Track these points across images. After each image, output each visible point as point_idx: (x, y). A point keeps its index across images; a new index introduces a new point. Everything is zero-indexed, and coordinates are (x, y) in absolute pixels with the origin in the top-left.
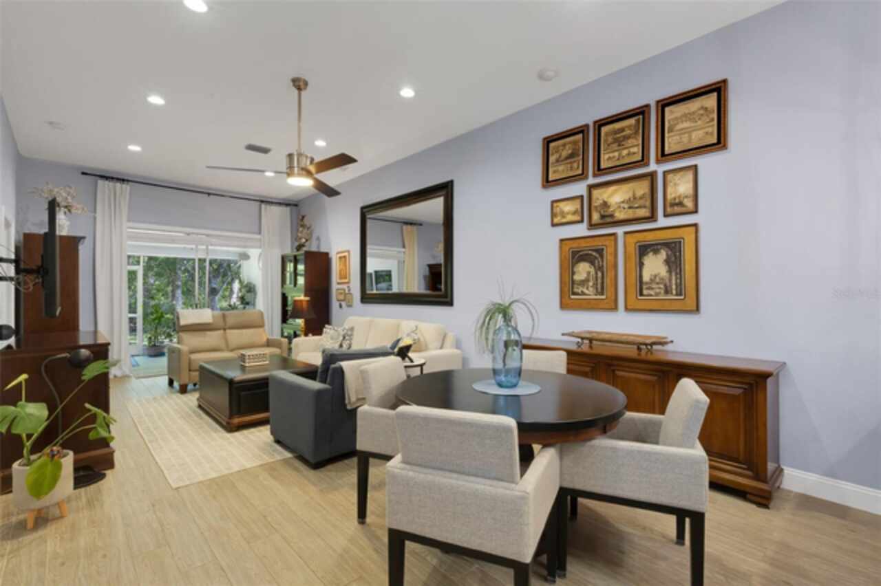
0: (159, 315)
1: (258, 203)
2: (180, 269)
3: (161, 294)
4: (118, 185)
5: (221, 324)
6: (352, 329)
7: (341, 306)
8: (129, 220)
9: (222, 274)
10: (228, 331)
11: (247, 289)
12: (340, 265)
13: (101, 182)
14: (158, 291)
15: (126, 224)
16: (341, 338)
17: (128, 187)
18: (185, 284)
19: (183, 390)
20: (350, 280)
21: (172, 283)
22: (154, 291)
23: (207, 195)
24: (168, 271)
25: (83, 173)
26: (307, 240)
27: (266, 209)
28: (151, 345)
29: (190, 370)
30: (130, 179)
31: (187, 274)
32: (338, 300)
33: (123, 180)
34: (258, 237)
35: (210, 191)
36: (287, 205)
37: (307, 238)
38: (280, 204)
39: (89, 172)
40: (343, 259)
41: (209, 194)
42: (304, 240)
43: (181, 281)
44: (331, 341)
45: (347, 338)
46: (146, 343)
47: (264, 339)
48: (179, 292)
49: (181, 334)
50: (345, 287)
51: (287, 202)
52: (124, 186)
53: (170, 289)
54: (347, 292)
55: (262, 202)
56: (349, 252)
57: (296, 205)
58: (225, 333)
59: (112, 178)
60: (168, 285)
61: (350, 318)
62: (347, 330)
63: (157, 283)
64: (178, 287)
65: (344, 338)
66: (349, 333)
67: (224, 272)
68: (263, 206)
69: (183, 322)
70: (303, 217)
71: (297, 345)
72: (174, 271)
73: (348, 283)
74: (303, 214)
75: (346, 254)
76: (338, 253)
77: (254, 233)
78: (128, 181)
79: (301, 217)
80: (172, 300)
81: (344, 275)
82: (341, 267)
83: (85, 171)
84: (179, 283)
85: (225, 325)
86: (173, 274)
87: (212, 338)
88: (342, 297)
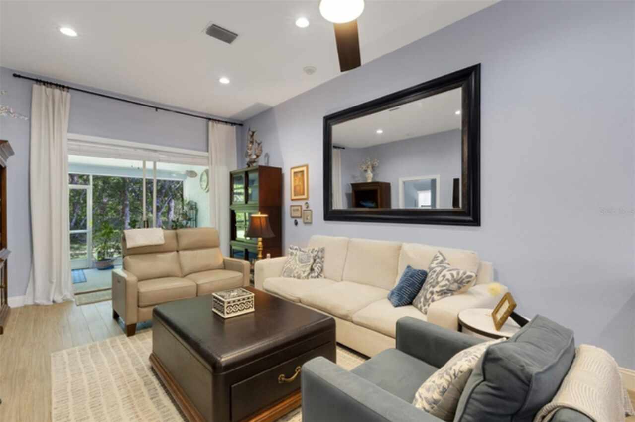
0: (108, 230)
1: (208, 120)
2: (128, 190)
3: (113, 211)
4: (57, 91)
5: (173, 244)
6: (323, 250)
7: (296, 224)
8: (69, 131)
9: (163, 194)
10: (181, 252)
11: (190, 206)
12: (295, 180)
13: (36, 87)
14: (111, 208)
15: (68, 136)
16: (312, 260)
17: (69, 95)
18: (132, 203)
19: (131, 331)
20: (308, 195)
21: (122, 202)
22: (108, 209)
23: (155, 109)
24: (119, 193)
25: (15, 75)
26: (258, 156)
27: (213, 126)
28: (100, 258)
29: (139, 306)
30: (70, 86)
31: (134, 194)
32: (293, 217)
33: (62, 87)
34: (206, 154)
35: (157, 106)
36: (233, 124)
37: (258, 154)
38: (226, 122)
39: (22, 75)
40: (300, 174)
41: (157, 108)
42: (254, 157)
43: (129, 201)
44: (301, 265)
45: (318, 260)
46: (95, 255)
47: (221, 261)
48: (127, 209)
49: (128, 258)
50: (302, 203)
51: (233, 122)
52: (64, 93)
53: (120, 207)
54: (304, 208)
55: (210, 119)
56: (307, 166)
57: (241, 125)
58: (178, 256)
59: (51, 84)
60: (118, 204)
61: (315, 237)
62: (318, 252)
63: (110, 202)
64: (126, 205)
65: (315, 260)
66: (320, 254)
67: (165, 193)
68: (210, 123)
69: (129, 244)
70: (253, 133)
71: (262, 270)
72: (123, 193)
73: (307, 199)
74: (254, 130)
75: (304, 169)
76: (292, 169)
77: (203, 151)
78: (68, 88)
79: (251, 133)
80: (122, 216)
81: (300, 191)
82: (297, 183)
83: (18, 74)
84: (128, 202)
85: (178, 245)
86: (123, 195)
87: (164, 262)
88: (298, 214)
